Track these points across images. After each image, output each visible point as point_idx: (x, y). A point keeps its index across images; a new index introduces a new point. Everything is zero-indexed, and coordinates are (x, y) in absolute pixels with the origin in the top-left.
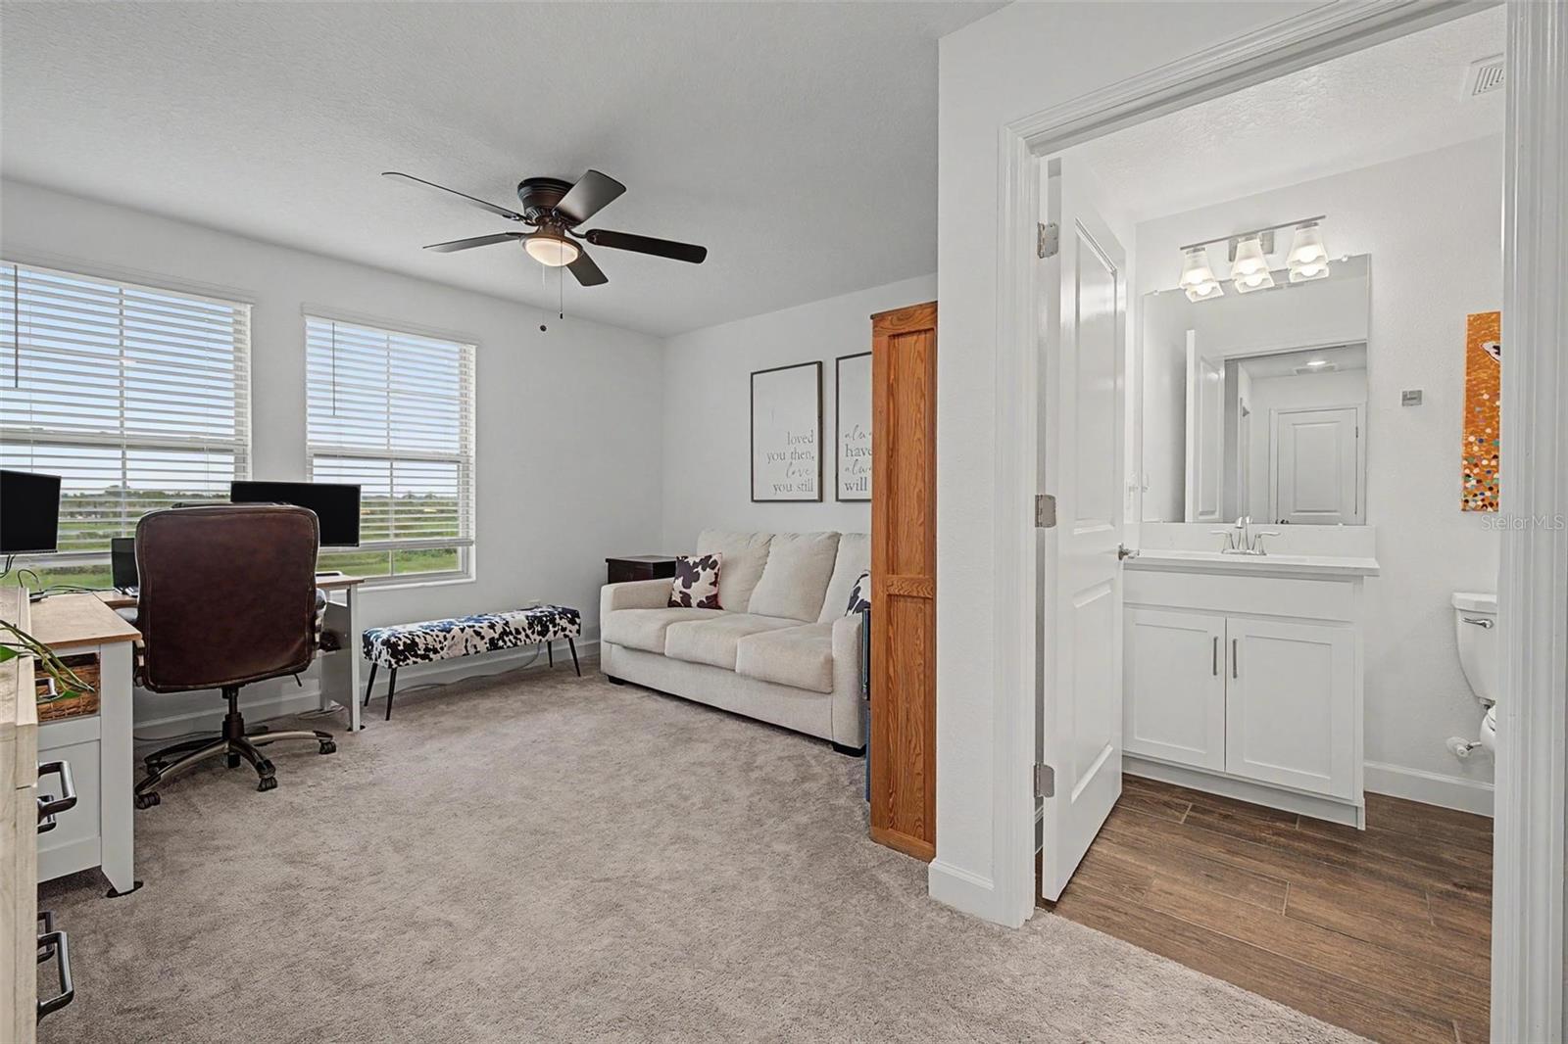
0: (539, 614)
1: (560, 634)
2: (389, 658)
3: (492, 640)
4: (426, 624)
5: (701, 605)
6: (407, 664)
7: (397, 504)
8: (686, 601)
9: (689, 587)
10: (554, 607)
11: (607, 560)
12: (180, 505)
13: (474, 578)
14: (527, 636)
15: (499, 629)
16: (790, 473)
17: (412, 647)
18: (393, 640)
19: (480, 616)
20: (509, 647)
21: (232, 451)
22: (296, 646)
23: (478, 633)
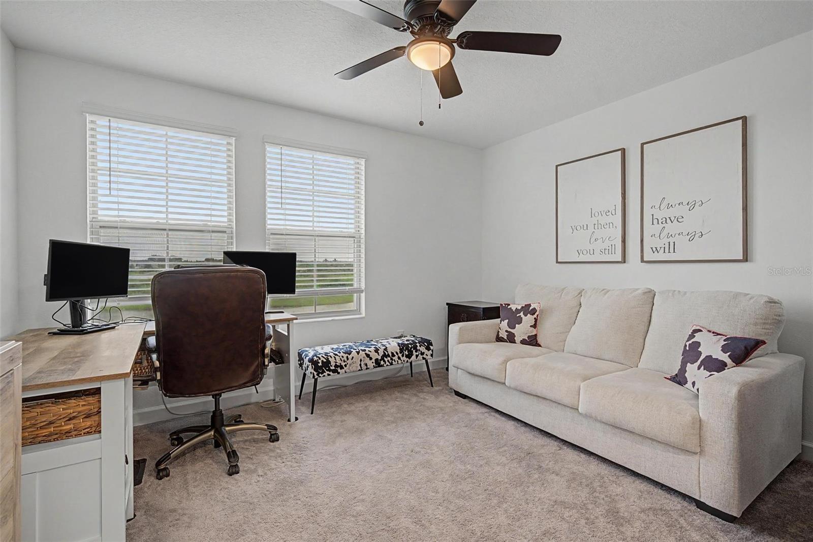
0: (406, 343)
1: (420, 357)
2: (313, 371)
3: (377, 360)
4: (335, 346)
5: (523, 342)
6: (324, 376)
7: (318, 266)
8: (511, 339)
9: (514, 328)
10: (414, 336)
11: (447, 304)
12: (178, 267)
13: (363, 315)
14: (399, 358)
15: (381, 352)
16: (593, 240)
17: (327, 364)
18: (315, 358)
19: (368, 342)
20: (387, 365)
21: (225, 232)
22: (253, 368)
23: (368, 356)
